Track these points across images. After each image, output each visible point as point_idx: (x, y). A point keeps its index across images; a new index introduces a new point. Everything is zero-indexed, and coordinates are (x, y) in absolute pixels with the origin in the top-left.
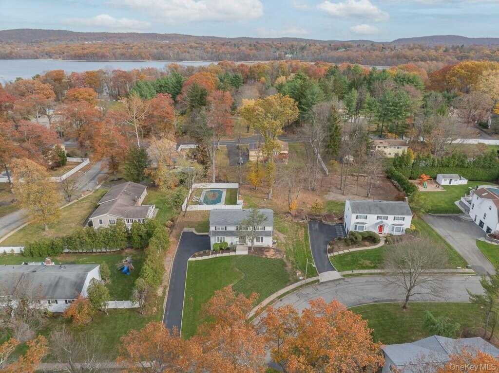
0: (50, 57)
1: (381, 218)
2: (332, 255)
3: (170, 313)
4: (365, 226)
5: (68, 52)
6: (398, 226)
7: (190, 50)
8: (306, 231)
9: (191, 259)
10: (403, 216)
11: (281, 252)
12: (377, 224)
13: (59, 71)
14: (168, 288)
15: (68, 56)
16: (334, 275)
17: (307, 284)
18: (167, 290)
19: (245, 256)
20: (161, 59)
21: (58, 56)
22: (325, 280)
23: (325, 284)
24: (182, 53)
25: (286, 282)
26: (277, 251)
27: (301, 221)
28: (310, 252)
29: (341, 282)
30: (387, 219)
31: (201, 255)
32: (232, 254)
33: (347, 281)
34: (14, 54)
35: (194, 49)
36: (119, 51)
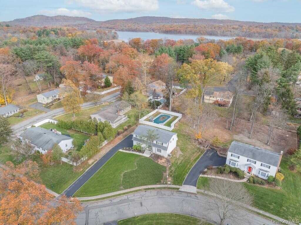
0: (154, 31)
1: (250, 161)
2: (203, 176)
3: (86, 174)
4: (237, 163)
5: (163, 29)
6: (263, 172)
7: (232, 30)
8: (200, 155)
9: (121, 150)
10: (269, 165)
11: (170, 162)
12: (246, 165)
13: (138, 39)
14: (96, 162)
15: (162, 31)
16: (193, 189)
17: (169, 188)
18: (95, 163)
19: (146, 158)
20: (212, 35)
21: (157, 31)
22: (183, 191)
23: (180, 193)
24: (226, 31)
25: (158, 181)
26: (168, 161)
27: (202, 148)
28: (190, 169)
29: (193, 196)
30: (255, 164)
31: (126, 150)
32: (141, 154)
33: (197, 197)
34: (137, 29)
35: (235, 29)
36: (189, 29)
